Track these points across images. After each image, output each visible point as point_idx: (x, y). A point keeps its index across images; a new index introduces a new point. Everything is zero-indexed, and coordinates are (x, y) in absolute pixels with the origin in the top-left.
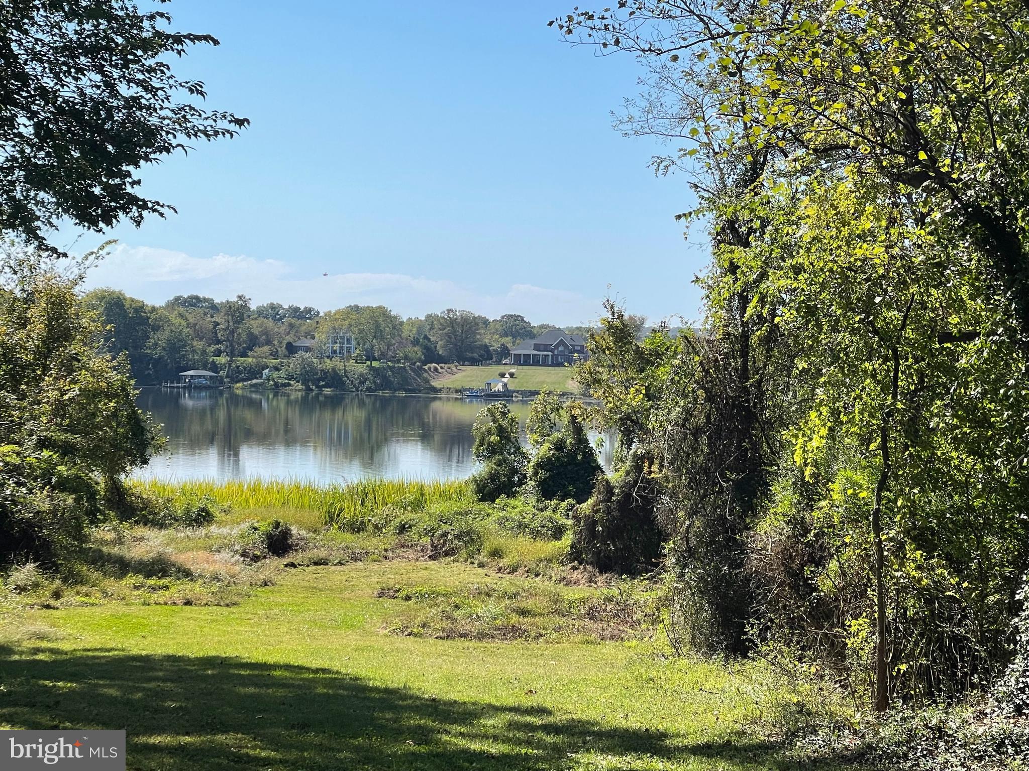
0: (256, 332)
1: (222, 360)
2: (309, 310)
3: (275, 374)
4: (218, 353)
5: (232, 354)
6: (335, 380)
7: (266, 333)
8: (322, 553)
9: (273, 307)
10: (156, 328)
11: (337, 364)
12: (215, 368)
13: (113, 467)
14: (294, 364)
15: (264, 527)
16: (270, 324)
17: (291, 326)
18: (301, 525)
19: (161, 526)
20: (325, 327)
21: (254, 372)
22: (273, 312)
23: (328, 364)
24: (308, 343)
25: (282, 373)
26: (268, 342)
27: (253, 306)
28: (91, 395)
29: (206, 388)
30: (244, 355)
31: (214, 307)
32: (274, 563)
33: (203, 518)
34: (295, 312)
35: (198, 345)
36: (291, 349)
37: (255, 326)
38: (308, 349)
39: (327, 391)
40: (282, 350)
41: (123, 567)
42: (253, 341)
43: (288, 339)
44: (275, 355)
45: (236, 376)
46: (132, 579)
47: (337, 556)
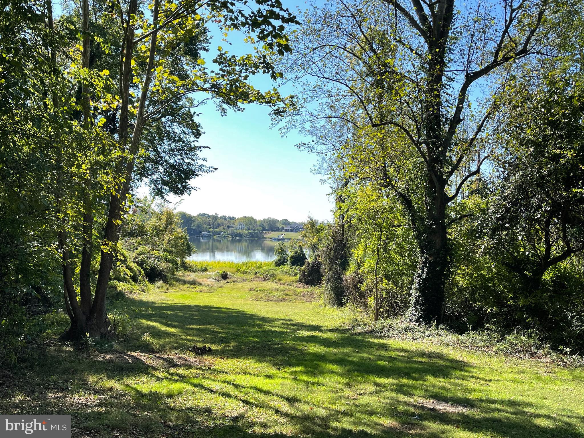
0: (220, 222)
1: (211, 230)
2: (233, 217)
3: (224, 234)
4: (210, 228)
5: (213, 228)
6: (240, 235)
7: (222, 223)
8: (236, 279)
9: (224, 216)
10: (194, 221)
11: (240, 231)
12: (209, 232)
13: (182, 257)
14: (229, 231)
15: (221, 272)
16: (223, 221)
17: (229, 221)
18: (230, 272)
19: (194, 272)
20: (237, 222)
21: (219, 233)
22: (224, 218)
23: (238, 231)
24: (233, 225)
25: (226, 233)
26: (223, 225)
27: (219, 216)
29: (207, 237)
30: (217, 229)
31: (209, 216)
32: (223, 281)
33: (205, 270)
34: (230, 218)
35: (205, 226)
36: (229, 227)
37: (219, 221)
38: (233, 227)
39: (238, 238)
40: (226, 227)
42: (219, 225)
43: (228, 225)
44: (224, 229)
45: (214, 234)
46: (187, 285)
47: (239, 280)
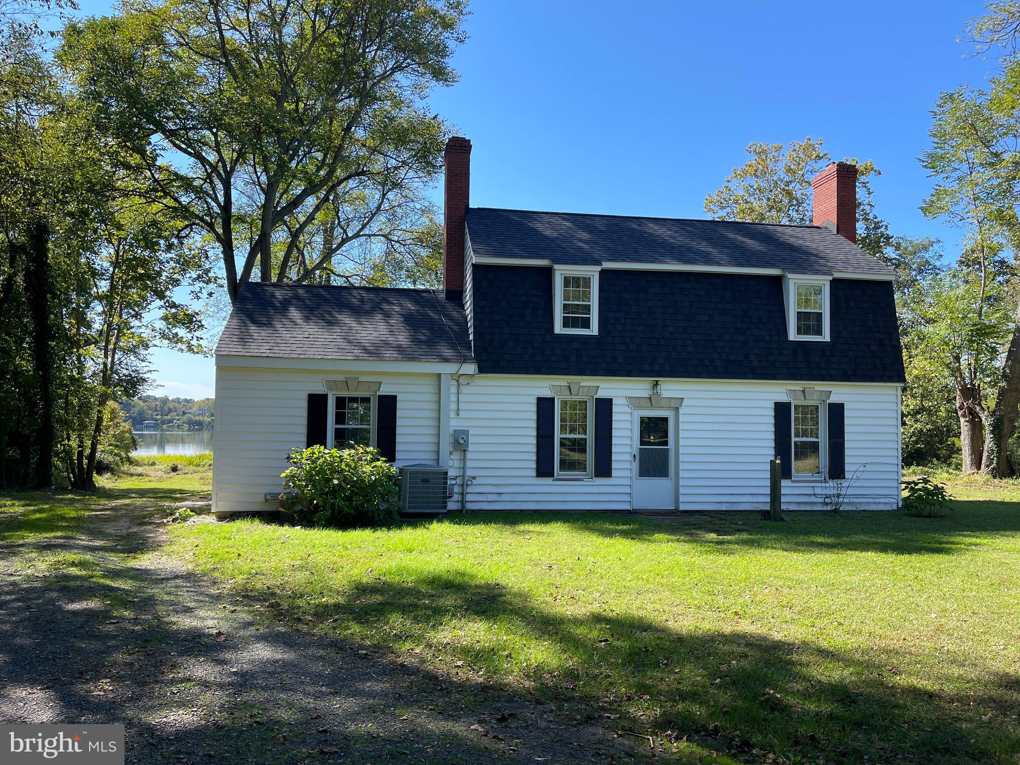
0: (171, 407)
1: (159, 417)
2: (191, 400)
3: (178, 422)
4: (157, 415)
5: (162, 415)
6: (200, 424)
7: (175, 408)
8: (187, 471)
9: (177, 399)
10: (134, 407)
11: (201, 418)
12: (156, 420)
13: (127, 451)
14: (185, 418)
15: (171, 465)
16: (176, 404)
17: (184, 405)
18: (181, 465)
19: (141, 466)
20: (196, 406)
21: (171, 421)
22: (178, 401)
23: (197, 418)
24: (190, 411)
25: (181, 421)
26: (175, 411)
27: (170, 399)
28: (123, 432)
29: (153, 427)
30: (167, 415)
31: (156, 399)
32: (173, 474)
33: (153, 464)
34: (186, 401)
35: (150, 412)
36: (184, 413)
37: (171, 405)
38: (190, 413)
39: (197, 427)
40: (181, 413)
41: (132, 475)
42: (170, 411)
43: (183, 410)
44: (178, 415)
45: (163, 423)
46: (134, 477)
47: (190, 472)
